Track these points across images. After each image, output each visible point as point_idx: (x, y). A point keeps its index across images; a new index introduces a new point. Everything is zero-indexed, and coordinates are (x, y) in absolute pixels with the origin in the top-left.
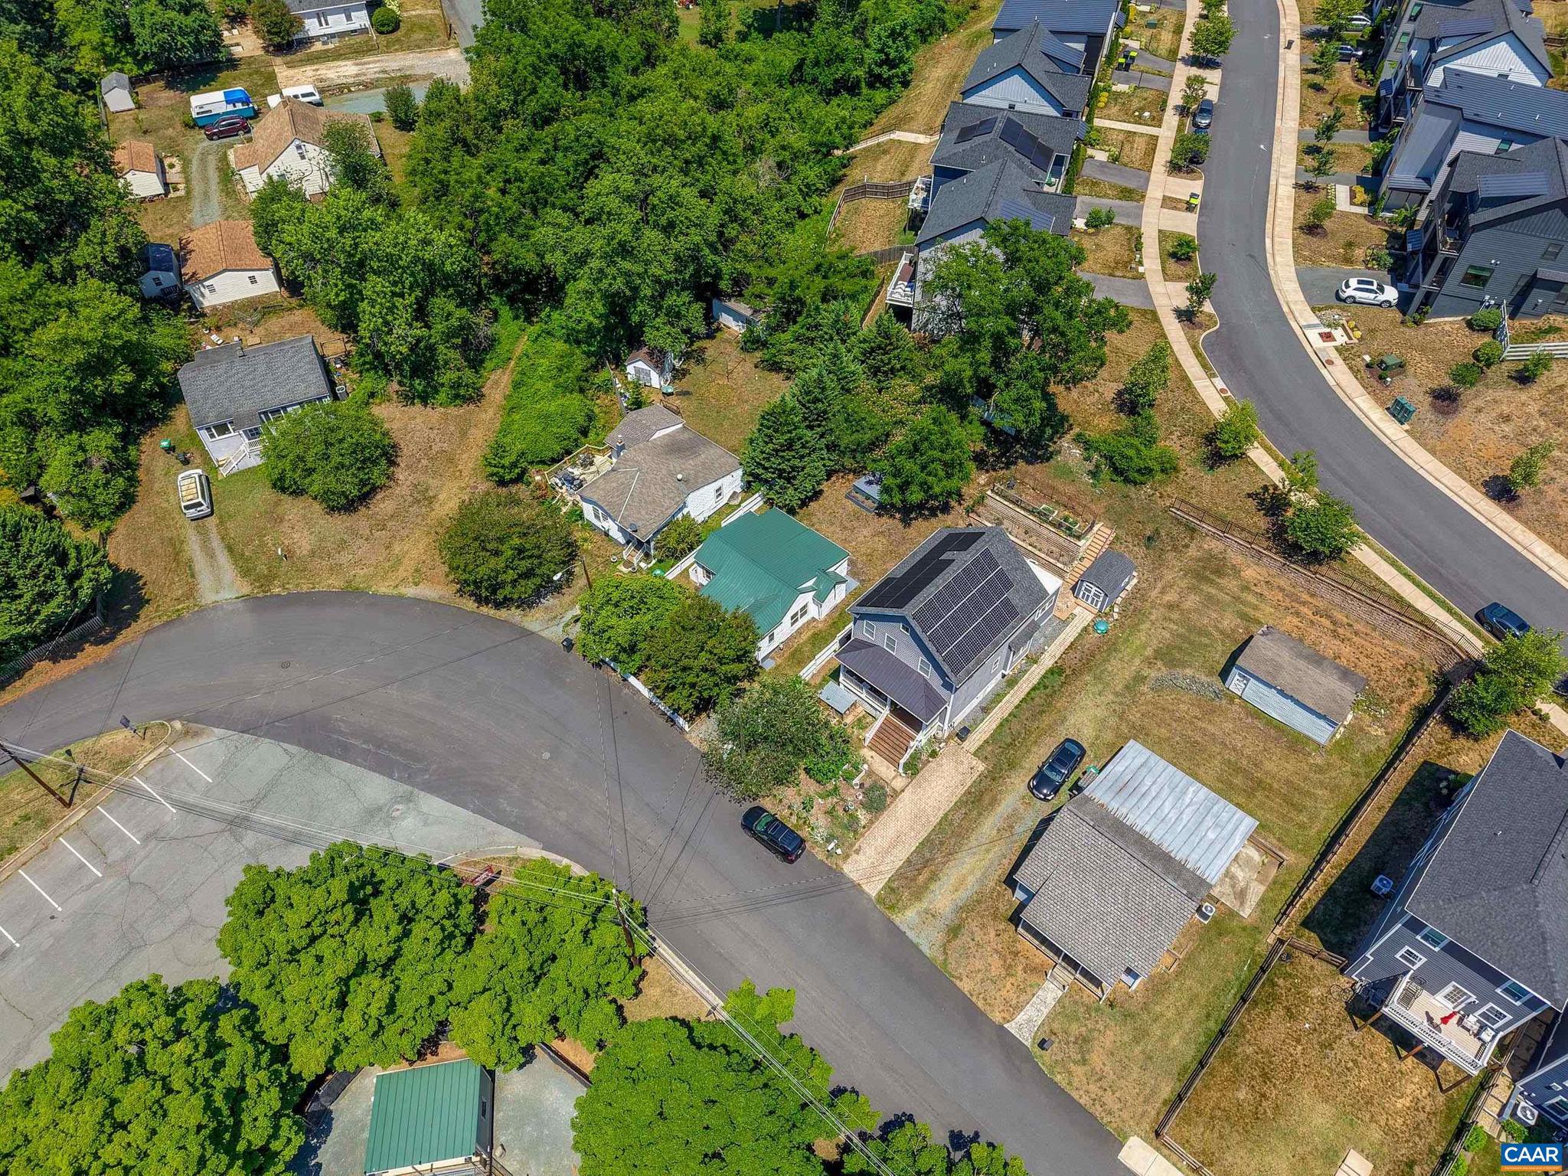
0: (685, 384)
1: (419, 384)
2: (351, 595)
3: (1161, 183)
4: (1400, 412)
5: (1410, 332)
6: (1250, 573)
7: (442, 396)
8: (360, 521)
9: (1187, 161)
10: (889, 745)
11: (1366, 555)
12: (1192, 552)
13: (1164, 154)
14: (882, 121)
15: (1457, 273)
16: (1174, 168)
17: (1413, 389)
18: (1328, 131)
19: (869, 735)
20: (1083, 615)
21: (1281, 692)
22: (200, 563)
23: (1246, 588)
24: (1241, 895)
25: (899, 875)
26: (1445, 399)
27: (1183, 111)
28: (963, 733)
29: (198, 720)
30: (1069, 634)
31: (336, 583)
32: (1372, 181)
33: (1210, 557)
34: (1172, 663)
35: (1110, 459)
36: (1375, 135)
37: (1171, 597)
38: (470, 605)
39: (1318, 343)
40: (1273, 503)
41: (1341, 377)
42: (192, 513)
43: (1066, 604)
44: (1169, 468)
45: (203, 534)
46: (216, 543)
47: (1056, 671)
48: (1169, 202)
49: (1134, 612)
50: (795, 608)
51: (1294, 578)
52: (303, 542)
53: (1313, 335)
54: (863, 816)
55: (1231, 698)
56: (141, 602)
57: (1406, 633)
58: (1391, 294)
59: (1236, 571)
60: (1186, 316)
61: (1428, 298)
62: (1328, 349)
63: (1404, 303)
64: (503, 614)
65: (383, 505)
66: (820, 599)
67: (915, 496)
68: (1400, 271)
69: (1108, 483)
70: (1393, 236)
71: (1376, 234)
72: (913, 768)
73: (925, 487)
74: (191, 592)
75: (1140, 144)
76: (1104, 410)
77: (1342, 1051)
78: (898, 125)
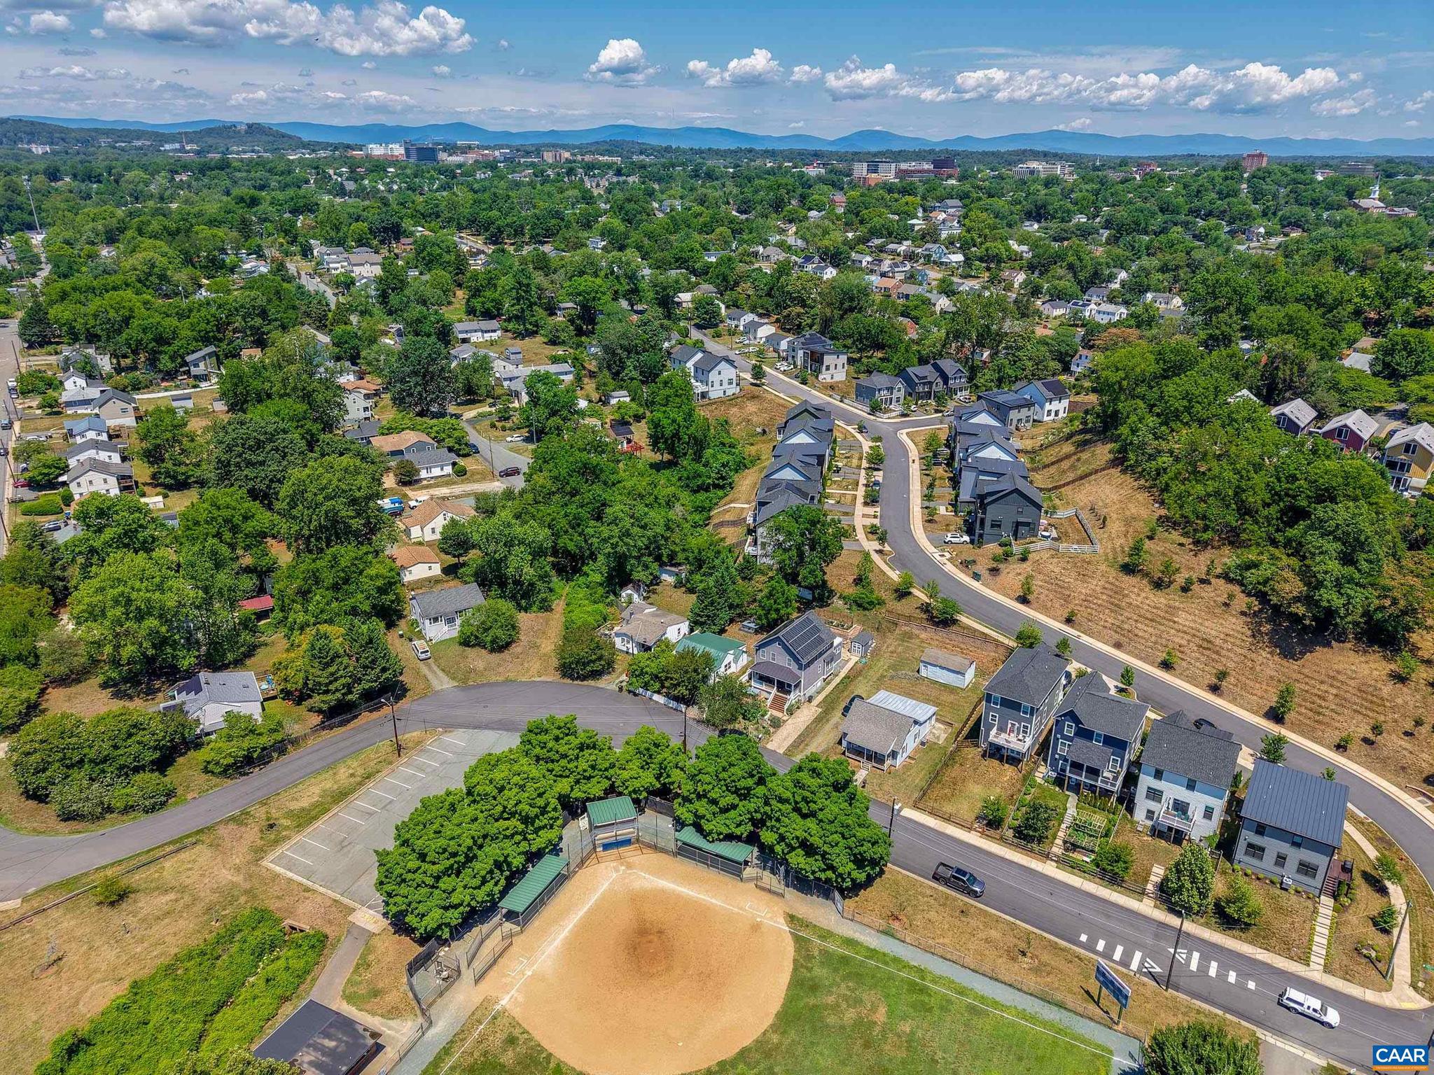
0: (650, 600)
1: (523, 603)
2: (508, 681)
3: (860, 509)
4: (976, 577)
5: (977, 551)
6: (923, 635)
7: (534, 608)
8: (506, 655)
9: (871, 500)
10: (778, 703)
11: (963, 619)
12: (897, 631)
13: (860, 500)
14: (723, 502)
15: (988, 524)
16: (866, 504)
17: (981, 568)
18: (931, 486)
19: (769, 703)
20: (854, 659)
21: (941, 667)
22: (430, 676)
23: (922, 642)
24: (938, 738)
25: (792, 745)
26: (994, 571)
27: (867, 486)
28: (810, 699)
29: (450, 726)
30: (850, 665)
31: (501, 679)
32: (954, 504)
33: (905, 633)
34: (896, 670)
35: (855, 602)
36: (954, 489)
37: (891, 649)
38: (569, 681)
39: (939, 558)
40: (926, 608)
41: (950, 568)
42: (423, 656)
43: (845, 654)
44: (881, 603)
45: (429, 666)
46: (435, 668)
47: (847, 677)
48: (864, 516)
49: (876, 653)
50: (726, 662)
51: (941, 634)
52: (480, 665)
53: (936, 555)
54: (772, 730)
55: (923, 678)
56: (406, 690)
57: (991, 647)
58: (966, 538)
59: (918, 637)
60: (880, 552)
61: (981, 536)
62: (944, 560)
63: (972, 542)
64: (585, 683)
65: (515, 649)
66: (736, 660)
67: (774, 616)
68: (970, 532)
69: (856, 612)
70: (965, 521)
71: (960, 521)
72: (791, 712)
73: (777, 610)
74: (429, 686)
75: (849, 498)
76: (850, 586)
77: (982, 769)
78: (731, 502)
